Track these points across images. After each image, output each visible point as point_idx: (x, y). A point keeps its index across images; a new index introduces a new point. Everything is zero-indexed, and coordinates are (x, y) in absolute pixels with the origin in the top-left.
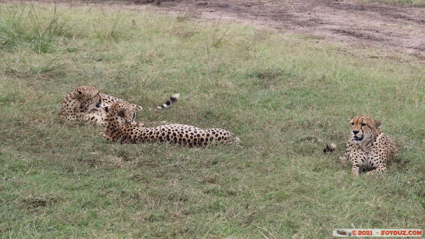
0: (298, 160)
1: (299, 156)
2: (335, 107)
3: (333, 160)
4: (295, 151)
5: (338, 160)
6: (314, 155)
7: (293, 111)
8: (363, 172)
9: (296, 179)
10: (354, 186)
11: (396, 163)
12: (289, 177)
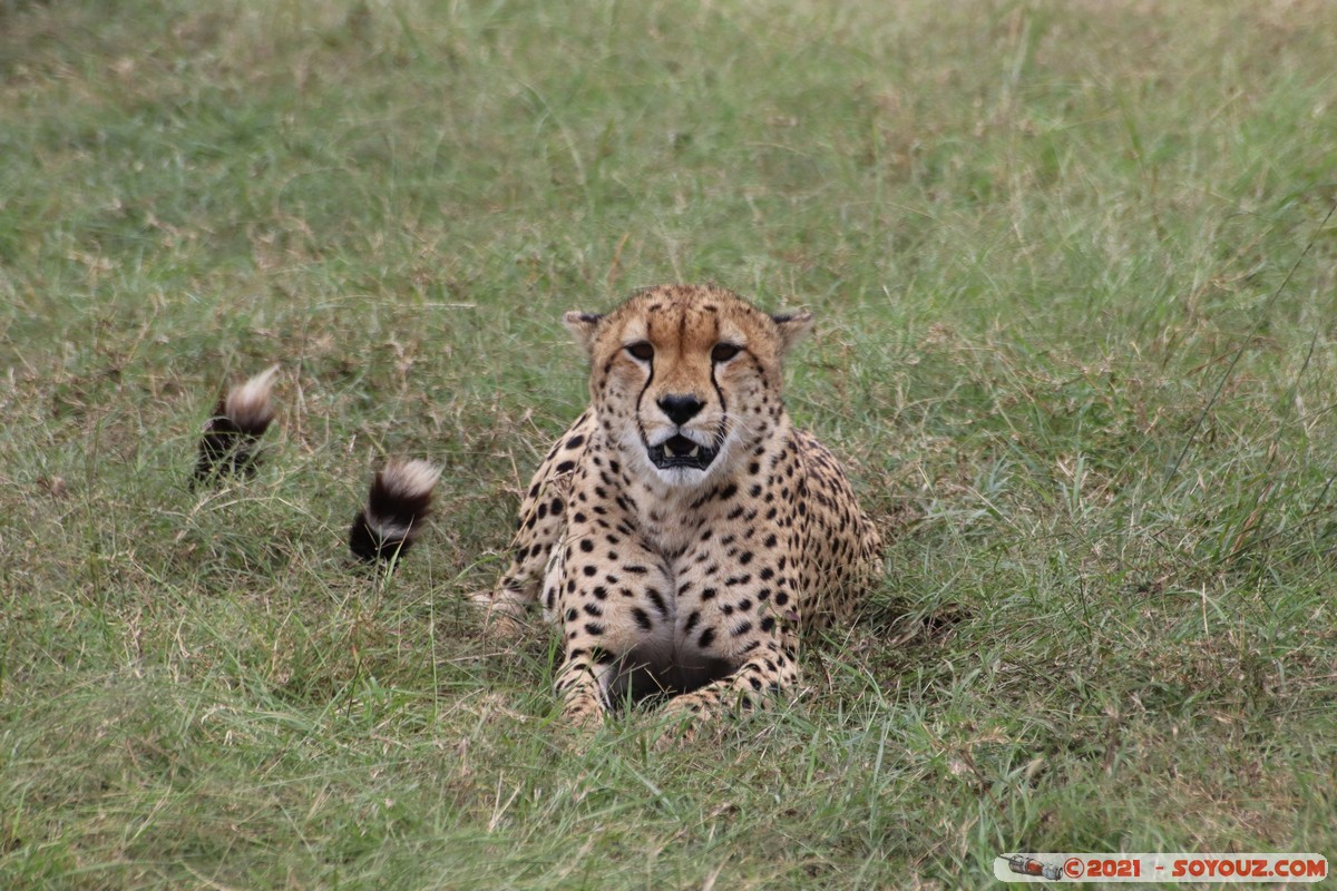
0: (170, 623)
1: (174, 590)
2: (443, 237)
3: (424, 615)
4: (148, 557)
5: (457, 612)
6: (284, 585)
7: (139, 268)
8: (637, 697)
9: (157, 759)
10: (569, 803)
11: (867, 634)
12: (106, 748)
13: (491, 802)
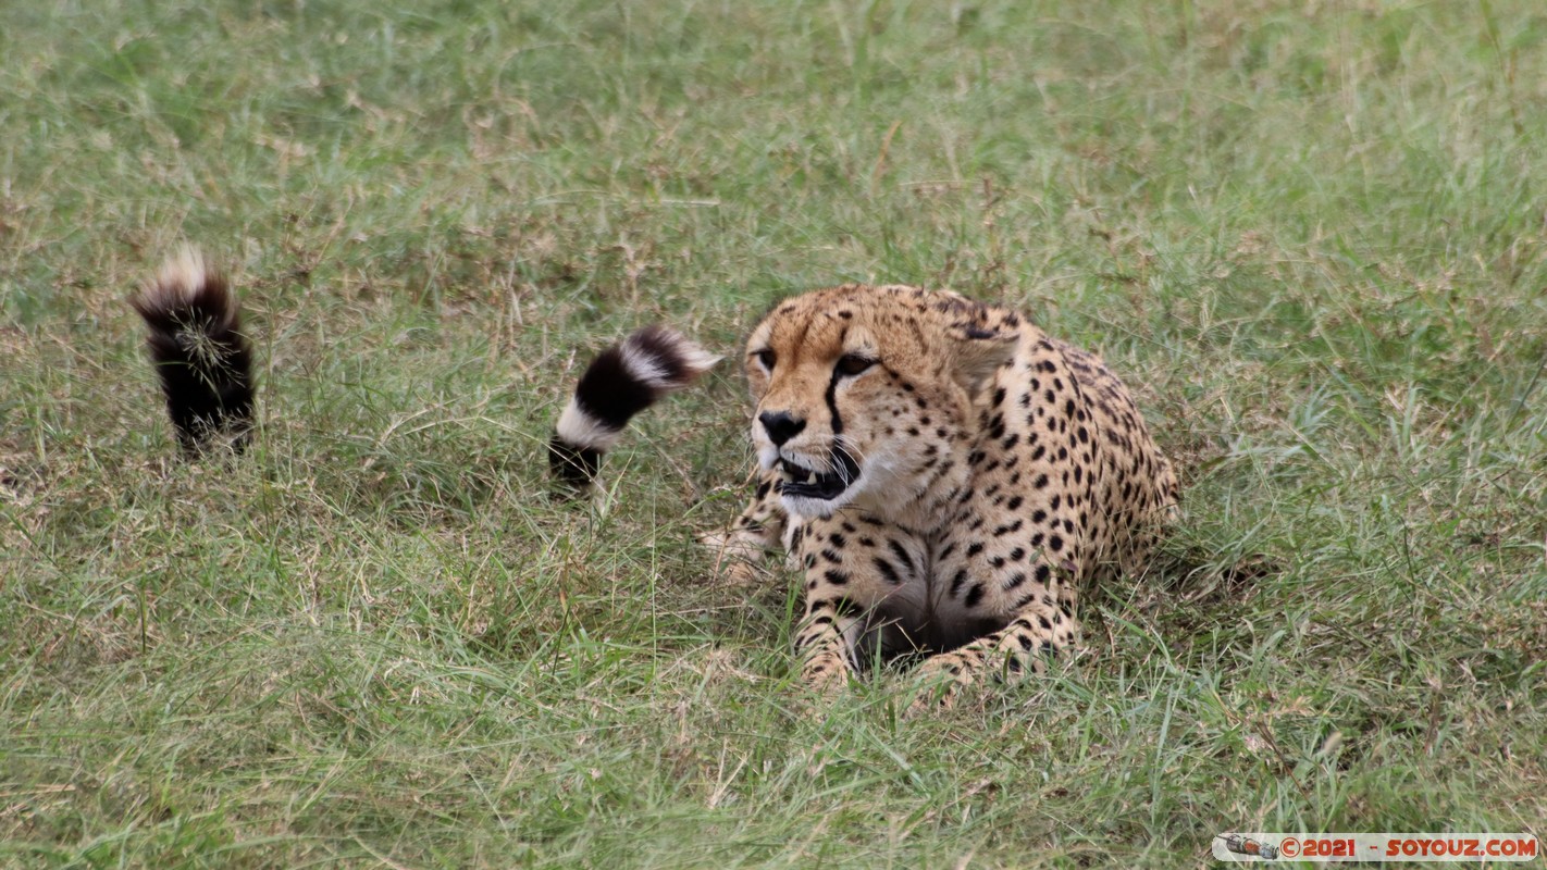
0: (353, 563)
1: (359, 526)
2: (685, 123)
3: (645, 558)
4: (330, 486)
5: (685, 556)
6: (486, 522)
10: (803, 777)
11: (1158, 588)
12: (273, 704)
13: (713, 774)
